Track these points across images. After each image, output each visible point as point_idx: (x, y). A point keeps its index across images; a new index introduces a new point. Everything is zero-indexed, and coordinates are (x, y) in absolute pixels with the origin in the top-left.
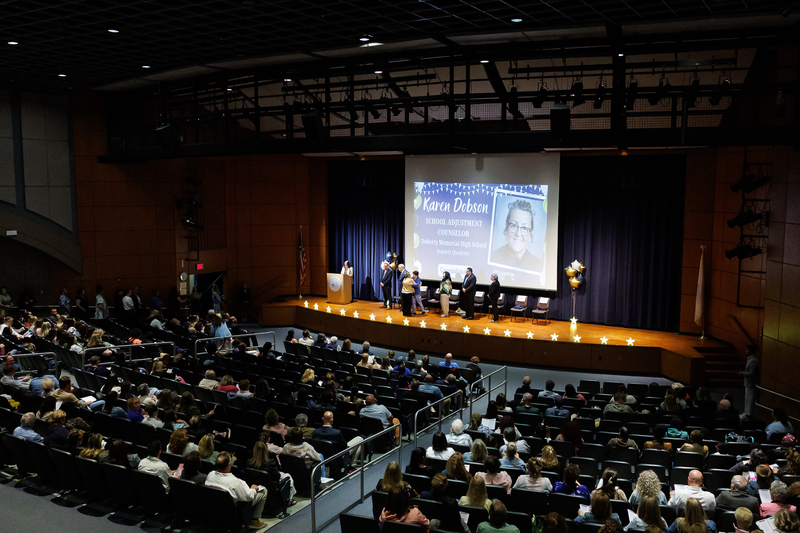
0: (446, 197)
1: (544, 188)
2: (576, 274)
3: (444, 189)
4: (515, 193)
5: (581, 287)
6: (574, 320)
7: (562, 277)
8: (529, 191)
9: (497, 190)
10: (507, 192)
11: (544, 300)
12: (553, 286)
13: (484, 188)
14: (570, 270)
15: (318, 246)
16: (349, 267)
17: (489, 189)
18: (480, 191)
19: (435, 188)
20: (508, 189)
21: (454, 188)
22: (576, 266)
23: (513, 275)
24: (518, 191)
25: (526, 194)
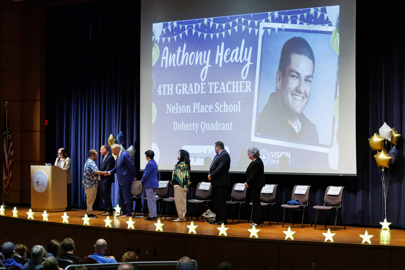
0: (195, 43)
1: (333, 12)
2: (386, 146)
3: (190, 31)
4: (289, 26)
5: (393, 166)
6: (385, 224)
7: (364, 152)
8: (310, 20)
9: (263, 24)
10: (277, 26)
11: (334, 190)
12: (350, 168)
13: (246, 23)
14: (376, 139)
15: (32, 131)
16: (65, 157)
17: (252, 25)
18: (240, 28)
19: (177, 31)
20: (278, 20)
21: (204, 28)
22: (385, 131)
23: (288, 155)
24: (294, 22)
25: (305, 26)
